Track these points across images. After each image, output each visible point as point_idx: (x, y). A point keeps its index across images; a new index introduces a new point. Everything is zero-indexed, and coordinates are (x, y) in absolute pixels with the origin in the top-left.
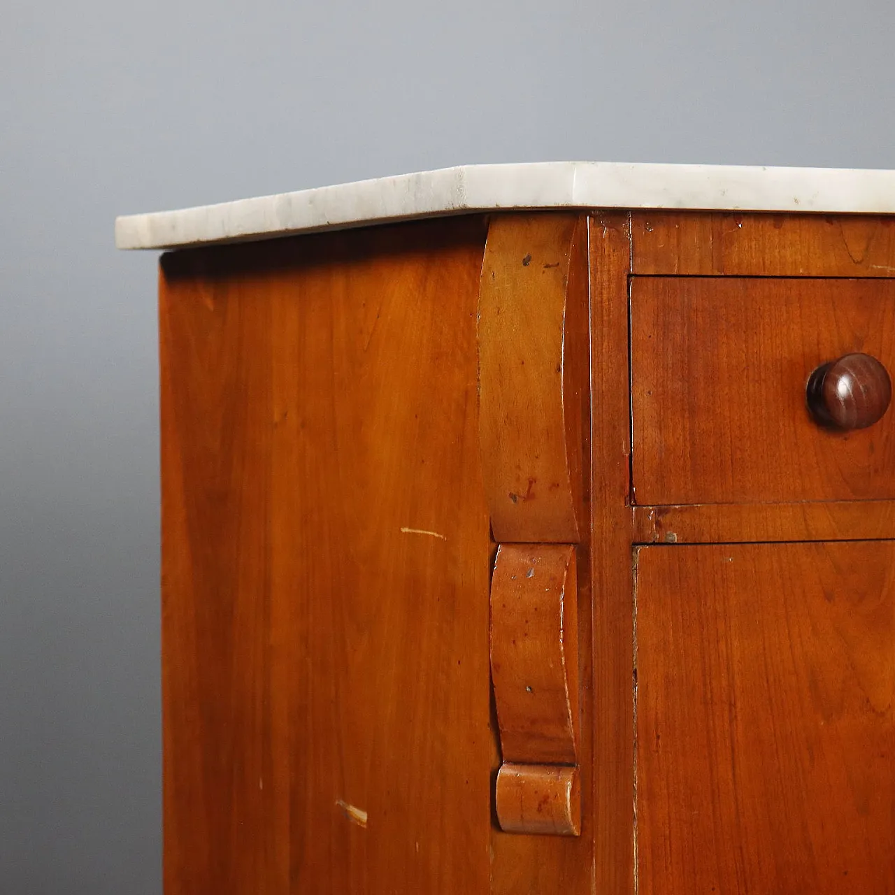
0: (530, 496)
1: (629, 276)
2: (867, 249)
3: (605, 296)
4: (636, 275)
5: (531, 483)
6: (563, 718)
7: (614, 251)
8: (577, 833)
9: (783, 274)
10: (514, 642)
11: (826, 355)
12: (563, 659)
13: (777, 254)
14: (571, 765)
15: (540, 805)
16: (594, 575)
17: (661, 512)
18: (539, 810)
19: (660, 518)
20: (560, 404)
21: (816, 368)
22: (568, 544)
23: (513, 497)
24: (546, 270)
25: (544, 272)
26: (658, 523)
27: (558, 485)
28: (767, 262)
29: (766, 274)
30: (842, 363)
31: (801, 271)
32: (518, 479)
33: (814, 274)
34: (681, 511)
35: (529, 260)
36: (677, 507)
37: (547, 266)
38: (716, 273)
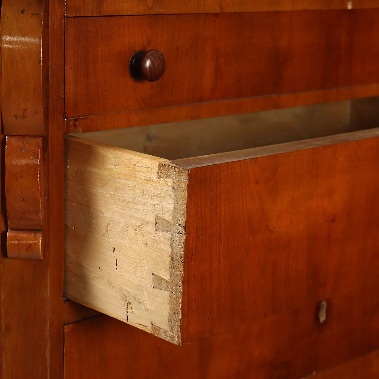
0: (24, 117)
1: (65, 17)
2: (153, 2)
3: (55, 27)
4: (67, 17)
5: (24, 111)
6: (37, 211)
7: (59, 7)
8: (42, 259)
9: (123, 14)
10: (17, 180)
11: (138, 48)
12: (39, 187)
13: (121, 6)
14: (40, 230)
15: (27, 249)
16: (50, 149)
17: (76, 120)
18: (27, 250)
19: (75, 123)
20: (40, 77)
21: (134, 54)
22: (40, 136)
23: (16, 116)
24: (32, 16)
25: (31, 17)
26: (75, 125)
27: (37, 112)
28: (117, 10)
29: (117, 14)
30: (148, 54)
31: (129, 13)
32: (19, 109)
33: (134, 14)
34: (83, 119)
35: (24, 11)
36: (82, 117)
37: (33, 15)
38: (98, 15)
